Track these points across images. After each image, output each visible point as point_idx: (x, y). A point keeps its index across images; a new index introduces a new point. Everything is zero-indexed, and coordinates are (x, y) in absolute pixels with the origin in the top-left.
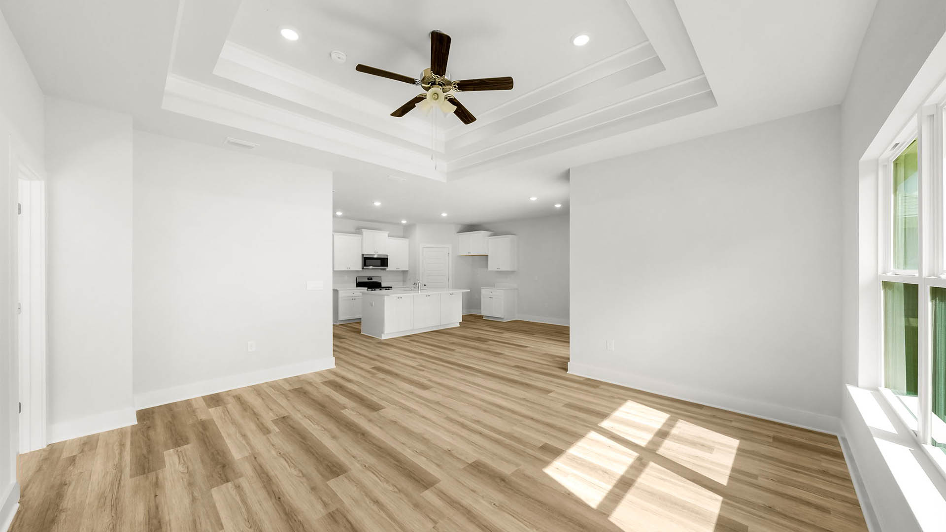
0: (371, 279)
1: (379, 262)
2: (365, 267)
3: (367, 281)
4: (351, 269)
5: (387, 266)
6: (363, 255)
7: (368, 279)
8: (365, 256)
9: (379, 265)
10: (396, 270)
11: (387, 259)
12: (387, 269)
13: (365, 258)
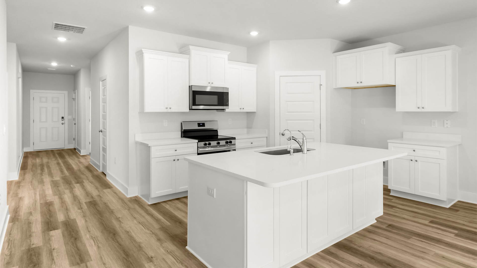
0: (203, 125)
1: (215, 99)
2: (194, 107)
3: (197, 127)
4: (173, 110)
5: (227, 105)
6: (190, 87)
7: (199, 125)
8: (193, 89)
9: (216, 103)
10: (239, 111)
11: (227, 94)
12: (227, 110)
13: (193, 91)
